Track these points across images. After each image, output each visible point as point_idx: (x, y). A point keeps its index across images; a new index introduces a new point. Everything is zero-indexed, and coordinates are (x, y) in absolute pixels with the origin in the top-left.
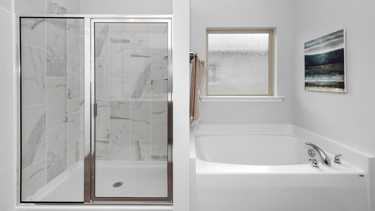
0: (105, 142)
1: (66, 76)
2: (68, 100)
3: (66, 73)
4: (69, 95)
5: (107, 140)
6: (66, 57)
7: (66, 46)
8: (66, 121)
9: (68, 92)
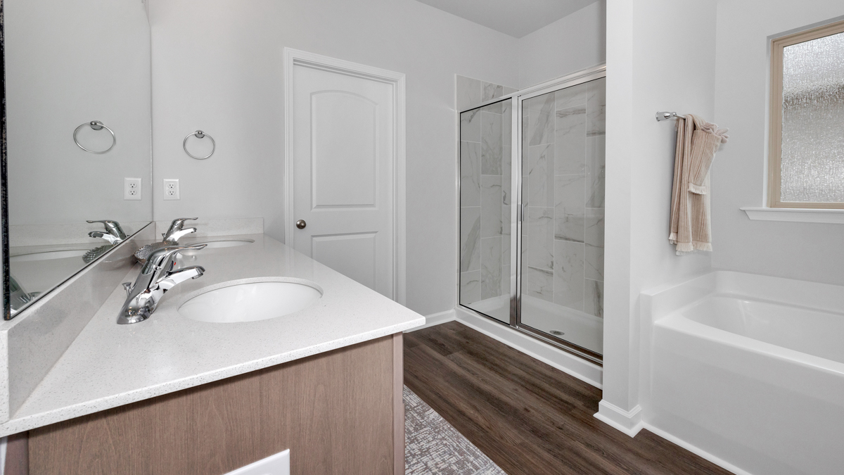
0: (547, 272)
1: (501, 174)
2: (504, 206)
3: (501, 170)
4: (504, 200)
5: (550, 270)
6: (501, 149)
7: (501, 135)
8: (501, 233)
9: (503, 194)
